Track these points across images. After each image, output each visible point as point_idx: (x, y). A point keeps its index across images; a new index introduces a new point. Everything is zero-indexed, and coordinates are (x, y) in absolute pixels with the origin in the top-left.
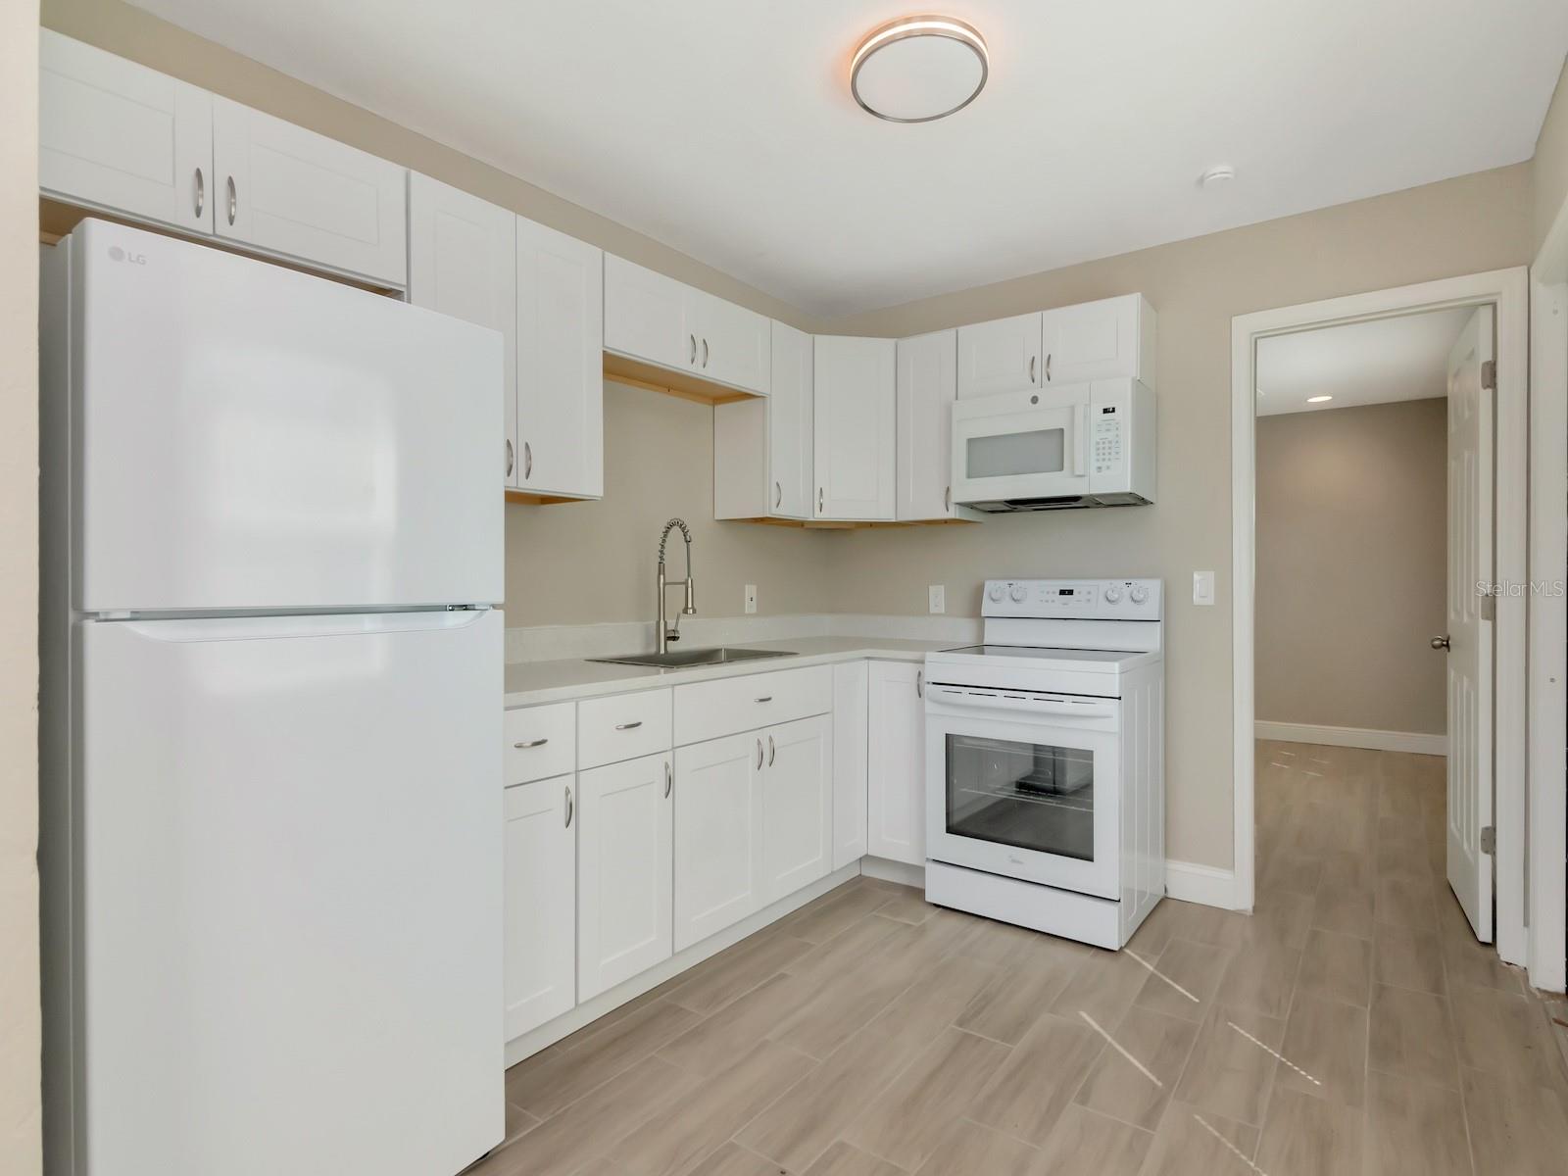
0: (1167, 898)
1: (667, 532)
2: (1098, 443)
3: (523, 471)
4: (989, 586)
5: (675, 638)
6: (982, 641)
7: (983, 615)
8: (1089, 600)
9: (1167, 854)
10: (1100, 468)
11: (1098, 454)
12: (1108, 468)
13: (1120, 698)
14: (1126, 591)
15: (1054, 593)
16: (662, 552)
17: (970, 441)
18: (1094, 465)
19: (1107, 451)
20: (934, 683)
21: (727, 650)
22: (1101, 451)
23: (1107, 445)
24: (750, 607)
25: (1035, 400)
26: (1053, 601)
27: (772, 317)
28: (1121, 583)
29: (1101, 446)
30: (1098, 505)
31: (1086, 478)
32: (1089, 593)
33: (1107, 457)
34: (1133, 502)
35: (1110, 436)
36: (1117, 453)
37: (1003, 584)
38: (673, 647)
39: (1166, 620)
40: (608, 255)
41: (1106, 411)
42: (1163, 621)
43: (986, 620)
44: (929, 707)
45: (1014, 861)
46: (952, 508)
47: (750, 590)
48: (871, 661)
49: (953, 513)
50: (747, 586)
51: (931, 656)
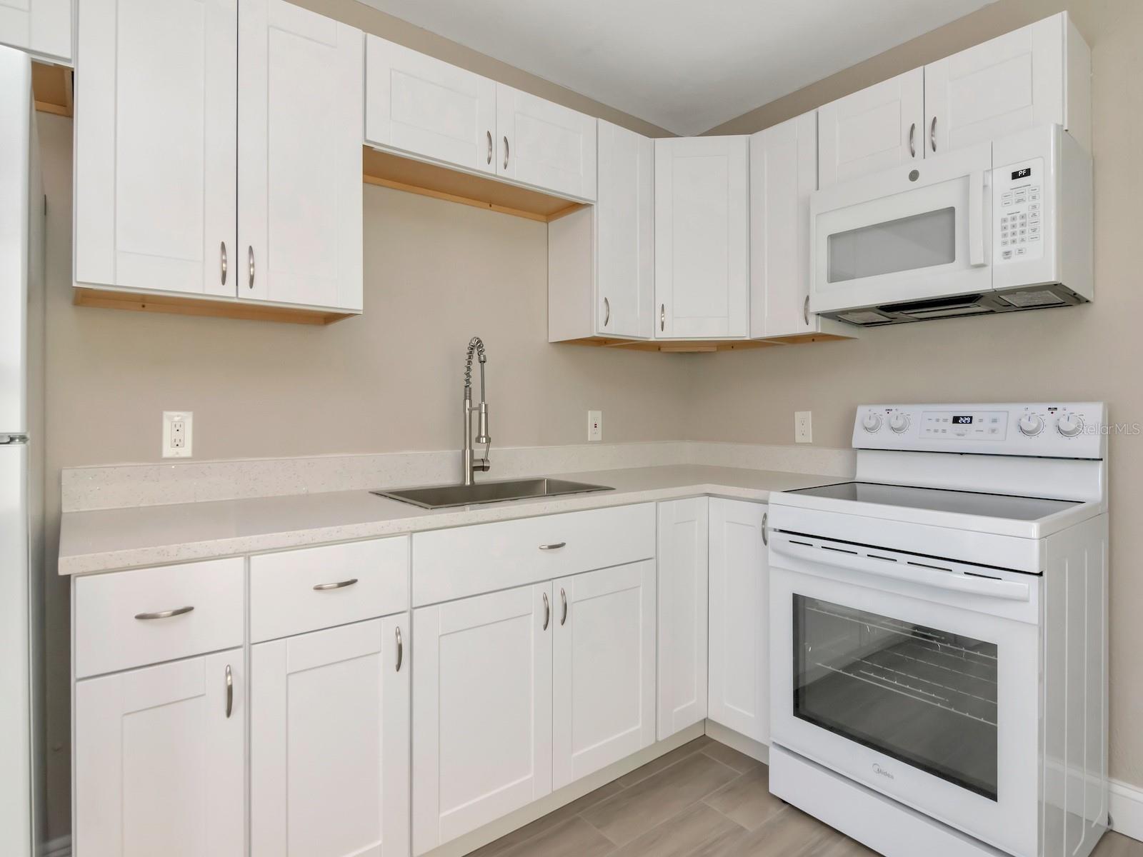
0: (1111, 831)
1: (471, 353)
2: (1005, 220)
3: (244, 279)
4: (862, 412)
5: (484, 468)
6: (854, 478)
7: (855, 445)
8: (993, 431)
9: (1111, 772)
10: (1007, 253)
11: (1005, 235)
12: (1020, 251)
13: (1040, 574)
14: (1049, 419)
15: (945, 420)
16: (468, 375)
17: (832, 238)
18: (998, 250)
19: (1018, 229)
20: (781, 531)
21: (549, 481)
22: (1009, 231)
23: (1018, 221)
24: (593, 435)
25: (914, 176)
26: (944, 431)
27: (598, 117)
28: (1041, 409)
29: (1009, 223)
30: (1008, 308)
31: (987, 271)
32: (995, 421)
33: (1018, 237)
34: (1060, 300)
35: (1024, 208)
36: (1034, 230)
37: (880, 409)
38: (480, 477)
39: (1110, 458)
40: (370, 36)
41: (1015, 176)
42: (1106, 459)
43: (860, 455)
44: (774, 559)
45: (879, 771)
46: (812, 319)
47: (594, 416)
48: (711, 499)
49: (813, 327)
50: (589, 412)
51: (776, 497)
